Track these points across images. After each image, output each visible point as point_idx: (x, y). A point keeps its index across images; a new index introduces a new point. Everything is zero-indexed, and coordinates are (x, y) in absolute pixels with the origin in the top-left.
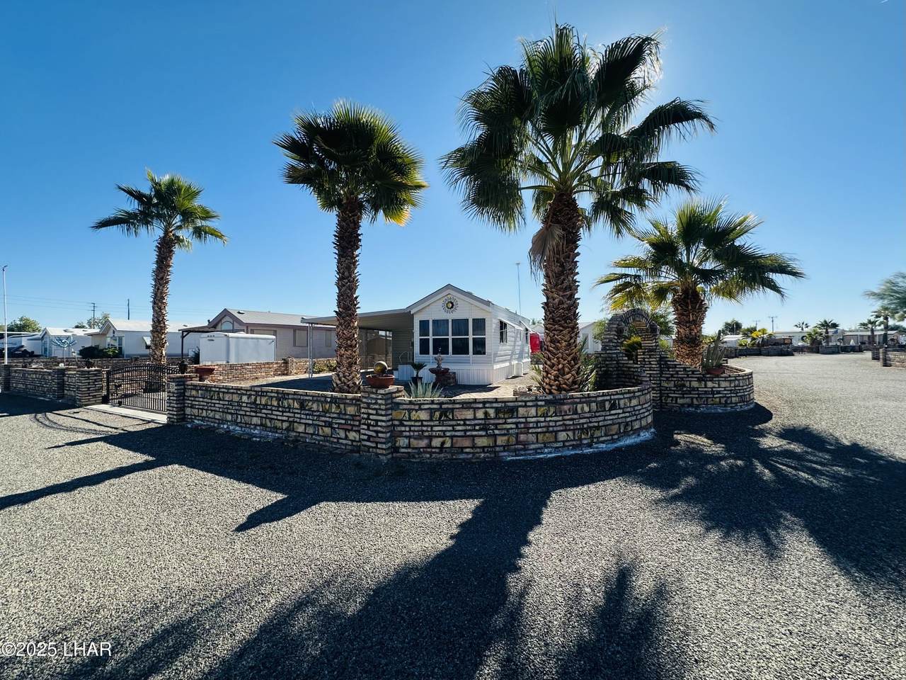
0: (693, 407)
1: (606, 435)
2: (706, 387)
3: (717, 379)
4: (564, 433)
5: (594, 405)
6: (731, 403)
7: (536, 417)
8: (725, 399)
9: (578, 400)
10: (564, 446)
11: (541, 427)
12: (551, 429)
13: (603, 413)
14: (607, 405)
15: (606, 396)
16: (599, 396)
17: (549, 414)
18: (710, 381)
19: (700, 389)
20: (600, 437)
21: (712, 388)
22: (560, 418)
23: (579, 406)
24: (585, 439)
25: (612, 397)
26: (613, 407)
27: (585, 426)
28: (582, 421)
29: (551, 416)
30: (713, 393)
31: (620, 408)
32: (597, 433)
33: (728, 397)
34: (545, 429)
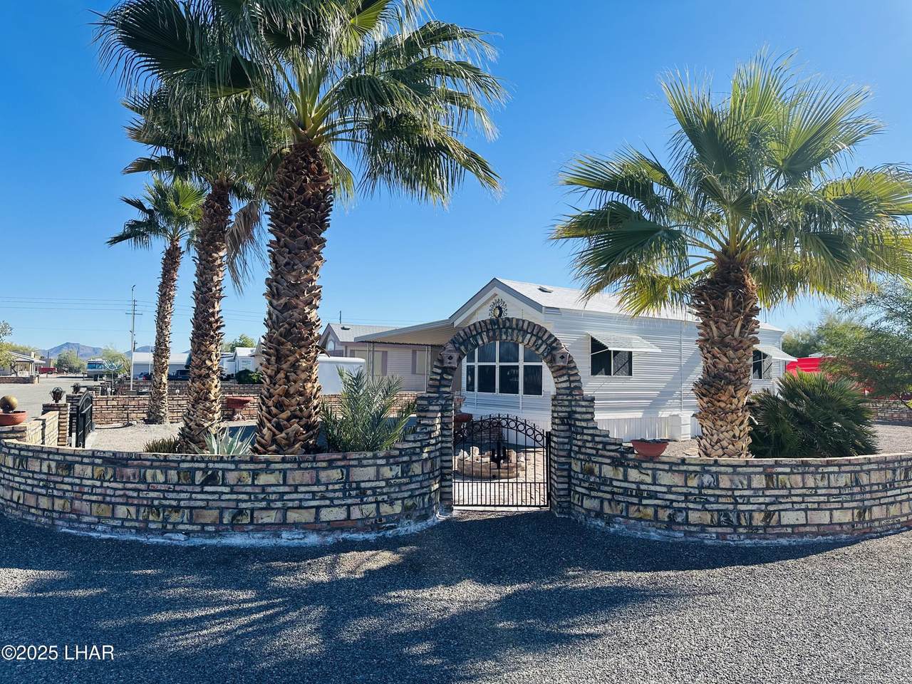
0: (602, 519)
1: (191, 522)
2: (626, 480)
3: (650, 465)
4: (124, 508)
5: (173, 475)
6: (686, 522)
7: (92, 479)
8: (669, 511)
9: (148, 463)
10: (122, 526)
11: (96, 494)
12: (108, 499)
13: (190, 489)
14: (199, 477)
15: (197, 461)
16: (184, 461)
17: (107, 478)
18: (635, 467)
19: (615, 483)
20: (178, 524)
21: (638, 483)
22: (120, 486)
23: (149, 473)
24: (154, 521)
25: (211, 465)
26: (211, 479)
27: (156, 503)
28: (152, 494)
29: (110, 482)
30: (639, 494)
31: (224, 485)
32: (175, 517)
33: (680, 510)
34: (100, 498)
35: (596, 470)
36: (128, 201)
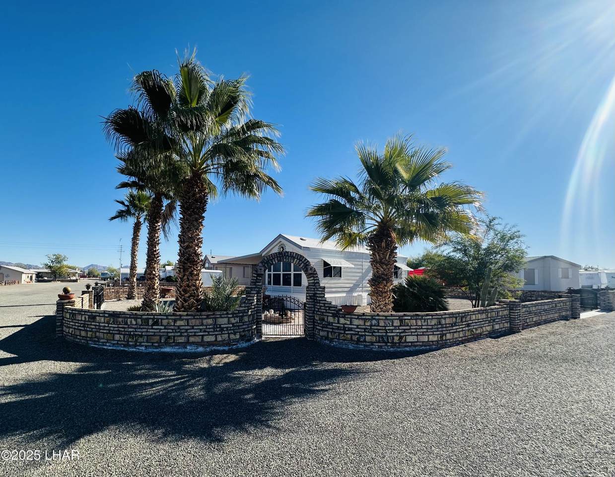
0: (328, 340)
1: (147, 342)
2: (338, 323)
3: (349, 316)
4: (118, 336)
5: (139, 321)
6: (365, 341)
7: (104, 323)
9: (128, 316)
10: (118, 344)
11: (106, 330)
12: (111, 332)
13: (147, 327)
14: (151, 322)
15: (150, 315)
16: (144, 315)
17: (111, 323)
18: (343, 317)
19: (334, 324)
20: (142, 342)
21: (344, 324)
22: (116, 326)
23: (129, 320)
24: (131, 342)
25: (156, 317)
26: (156, 323)
27: (132, 333)
28: (130, 330)
29: (112, 324)
30: (344, 329)
31: (162, 325)
32: (140, 340)
33: (362, 336)
34: (108, 331)
35: (326, 319)
36: (118, 201)
